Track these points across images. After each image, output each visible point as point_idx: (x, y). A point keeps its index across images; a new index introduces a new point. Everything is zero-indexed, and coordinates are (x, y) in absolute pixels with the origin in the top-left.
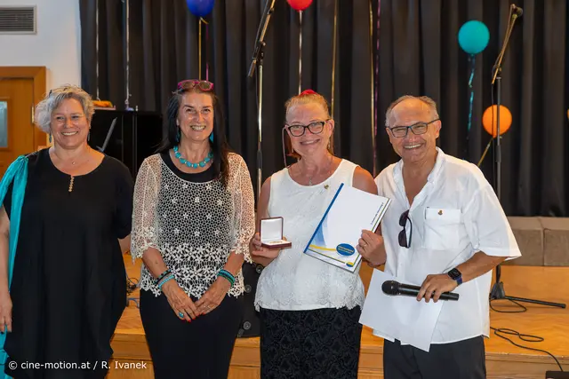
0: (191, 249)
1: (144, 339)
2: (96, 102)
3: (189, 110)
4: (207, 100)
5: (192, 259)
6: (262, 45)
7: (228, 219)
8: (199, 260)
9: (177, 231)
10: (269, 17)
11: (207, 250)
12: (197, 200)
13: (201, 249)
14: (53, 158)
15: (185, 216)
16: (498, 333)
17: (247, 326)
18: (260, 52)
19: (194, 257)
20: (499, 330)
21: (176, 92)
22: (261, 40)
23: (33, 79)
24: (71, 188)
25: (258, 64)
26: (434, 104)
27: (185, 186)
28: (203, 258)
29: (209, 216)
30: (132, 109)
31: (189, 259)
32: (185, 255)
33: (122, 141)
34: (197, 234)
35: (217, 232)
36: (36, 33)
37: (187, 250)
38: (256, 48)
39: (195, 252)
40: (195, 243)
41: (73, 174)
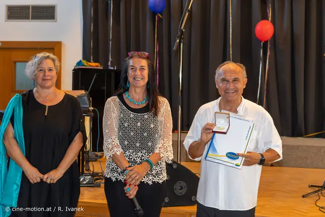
0: (134, 153)
1: (107, 206)
2: (90, 63)
3: (132, 69)
4: (144, 63)
5: (134, 159)
6: (182, 31)
7: (156, 136)
8: (138, 160)
9: (126, 143)
10: (187, 14)
11: (144, 155)
12: (139, 124)
13: (140, 154)
14: (36, 95)
15: (132, 134)
16: (321, 209)
17: (167, 200)
18: (181, 35)
19: (136, 159)
20: (322, 208)
21: (127, 59)
22: (182, 28)
23: (53, 49)
24: (46, 113)
25: (180, 42)
26: (244, 68)
27: (132, 116)
28: (141, 159)
29: (145, 134)
30: (112, 68)
31: (133, 160)
32: (131, 157)
33: (105, 88)
34: (138, 145)
35: (150, 144)
36: (56, 21)
37: (131, 154)
38: (179, 33)
39: (137, 155)
40: (137, 150)
41: (48, 105)
